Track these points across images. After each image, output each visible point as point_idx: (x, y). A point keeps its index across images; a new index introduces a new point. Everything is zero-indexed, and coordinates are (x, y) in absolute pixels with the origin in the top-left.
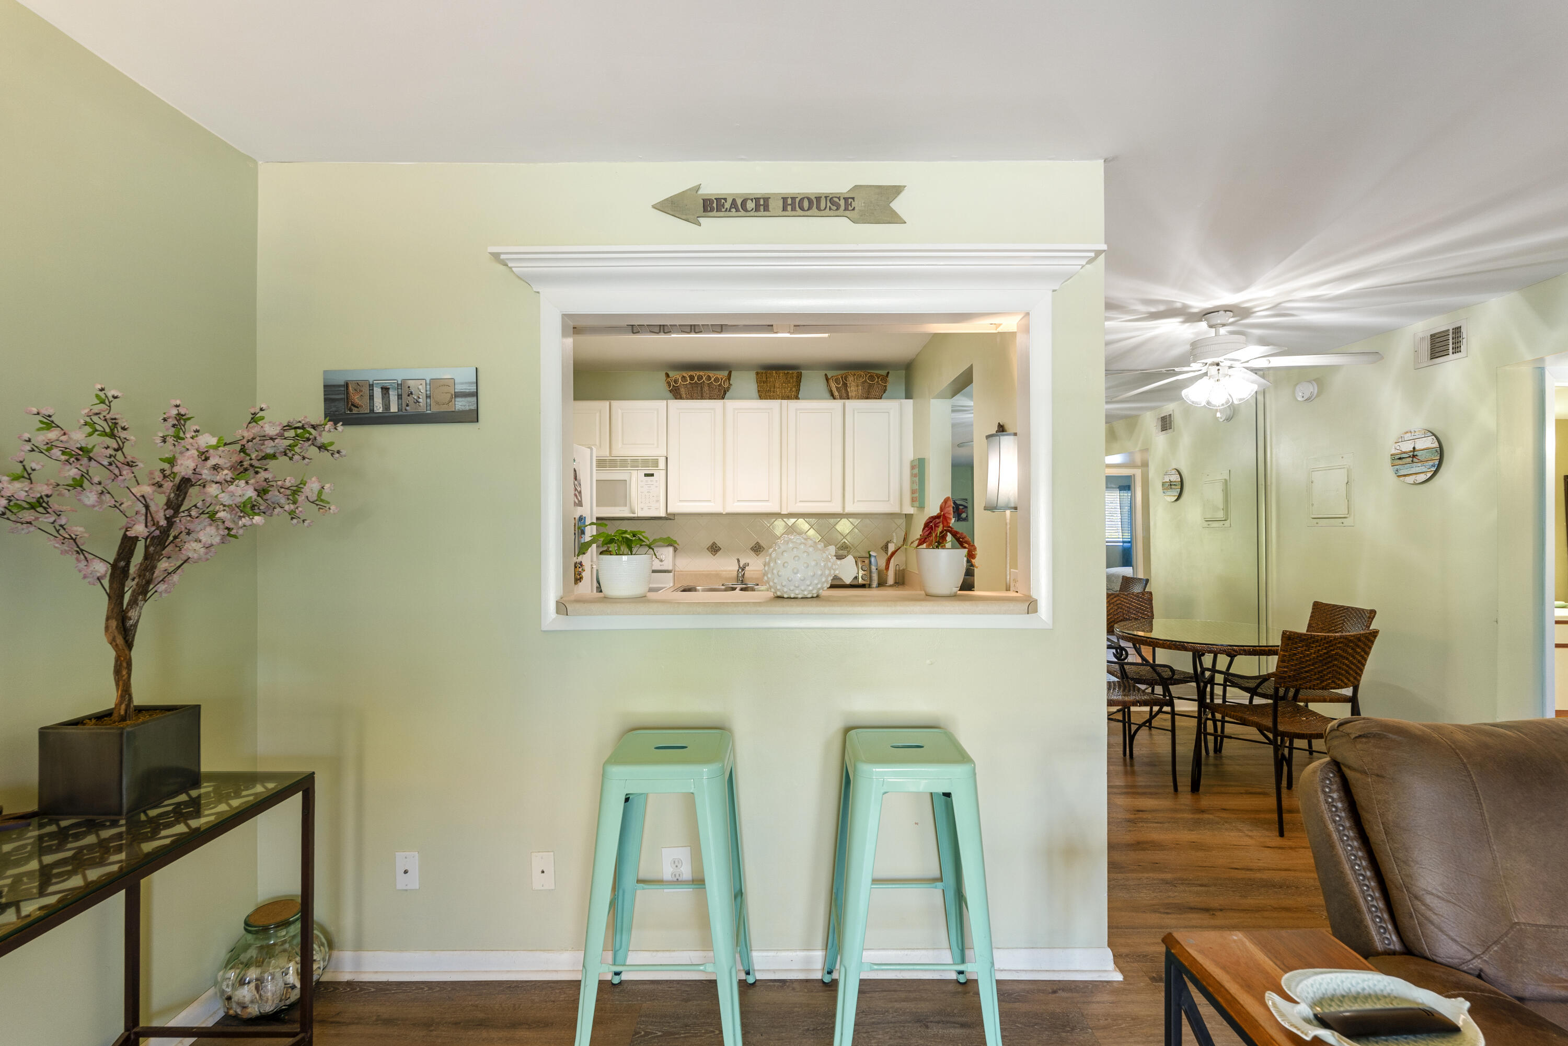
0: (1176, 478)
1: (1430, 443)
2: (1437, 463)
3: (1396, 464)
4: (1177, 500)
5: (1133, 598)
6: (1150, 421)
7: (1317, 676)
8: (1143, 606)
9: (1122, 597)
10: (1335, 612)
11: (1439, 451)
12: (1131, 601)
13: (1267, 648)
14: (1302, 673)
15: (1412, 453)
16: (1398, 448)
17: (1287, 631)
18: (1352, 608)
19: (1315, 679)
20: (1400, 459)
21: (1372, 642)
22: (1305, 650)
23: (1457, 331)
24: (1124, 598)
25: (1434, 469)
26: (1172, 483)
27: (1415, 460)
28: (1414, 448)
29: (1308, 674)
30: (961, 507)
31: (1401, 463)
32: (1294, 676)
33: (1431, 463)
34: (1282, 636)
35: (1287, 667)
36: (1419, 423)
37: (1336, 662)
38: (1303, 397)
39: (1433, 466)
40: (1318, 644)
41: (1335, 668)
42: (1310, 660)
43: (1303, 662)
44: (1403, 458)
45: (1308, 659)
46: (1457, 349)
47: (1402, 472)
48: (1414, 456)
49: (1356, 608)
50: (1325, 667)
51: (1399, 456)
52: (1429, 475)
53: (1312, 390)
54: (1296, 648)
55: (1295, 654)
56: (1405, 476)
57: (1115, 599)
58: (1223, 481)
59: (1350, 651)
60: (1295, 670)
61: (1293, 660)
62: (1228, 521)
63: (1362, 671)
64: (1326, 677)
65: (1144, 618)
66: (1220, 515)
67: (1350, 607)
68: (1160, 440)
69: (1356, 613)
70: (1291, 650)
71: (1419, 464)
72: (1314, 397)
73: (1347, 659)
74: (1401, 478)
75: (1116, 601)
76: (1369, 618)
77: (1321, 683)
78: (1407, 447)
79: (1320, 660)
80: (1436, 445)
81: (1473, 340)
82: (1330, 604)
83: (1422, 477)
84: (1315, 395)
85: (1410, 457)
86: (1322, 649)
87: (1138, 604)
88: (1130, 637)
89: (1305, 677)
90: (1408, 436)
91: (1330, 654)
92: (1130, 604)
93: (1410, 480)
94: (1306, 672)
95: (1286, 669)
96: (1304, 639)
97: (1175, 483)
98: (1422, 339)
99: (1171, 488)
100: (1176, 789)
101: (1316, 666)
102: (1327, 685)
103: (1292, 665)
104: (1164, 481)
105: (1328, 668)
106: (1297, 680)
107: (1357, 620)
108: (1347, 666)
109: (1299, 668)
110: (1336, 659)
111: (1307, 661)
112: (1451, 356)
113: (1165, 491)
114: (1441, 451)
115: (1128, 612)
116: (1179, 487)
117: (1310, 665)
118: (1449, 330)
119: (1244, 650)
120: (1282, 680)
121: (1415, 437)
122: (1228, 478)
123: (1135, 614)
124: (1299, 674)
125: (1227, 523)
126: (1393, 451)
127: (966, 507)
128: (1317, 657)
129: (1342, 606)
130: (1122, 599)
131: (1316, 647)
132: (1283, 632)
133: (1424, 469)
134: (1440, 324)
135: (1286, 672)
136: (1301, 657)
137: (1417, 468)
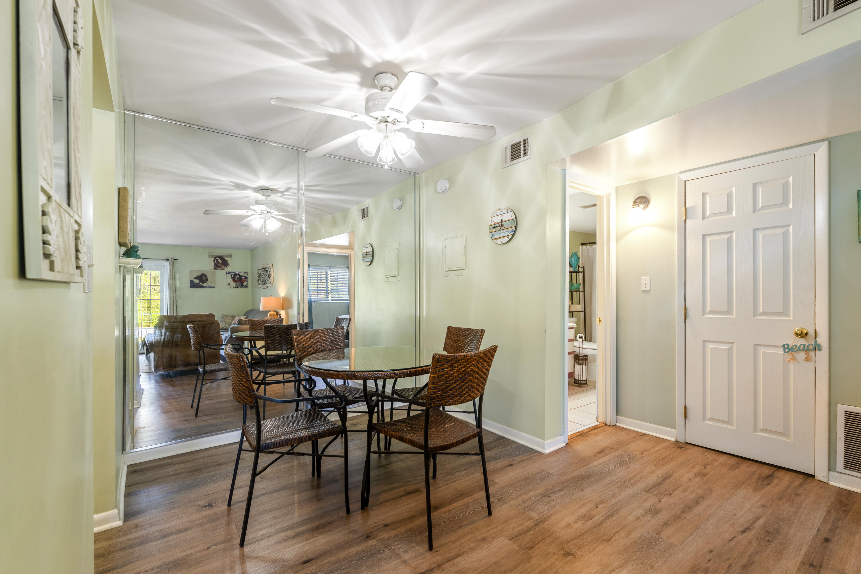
0: (369, 250)
1: (509, 216)
2: (514, 229)
3: (492, 231)
4: (370, 264)
5: (330, 333)
6: (355, 212)
7: (458, 392)
8: (337, 339)
9: (321, 333)
10: (460, 333)
11: (515, 221)
12: (328, 335)
13: (420, 369)
14: (447, 392)
15: (500, 224)
16: (493, 220)
17: (436, 354)
18: (470, 329)
19: (456, 396)
20: (494, 227)
21: (493, 356)
22: (450, 371)
23: (526, 142)
24: (323, 333)
25: (512, 233)
26: (368, 253)
27: (502, 228)
28: (502, 220)
29: (451, 392)
30: (243, 278)
31: (495, 231)
32: (441, 395)
33: (511, 229)
34: (433, 359)
35: (436, 388)
36: (504, 205)
37: (471, 378)
38: (441, 190)
39: (512, 231)
40: (459, 363)
41: (470, 383)
42: (453, 379)
43: (448, 381)
44: (496, 227)
45: (451, 378)
46: (525, 154)
47: (495, 237)
48: (502, 225)
49: (473, 329)
50: (463, 383)
51: (493, 226)
52: (510, 237)
53: (446, 185)
54: (443, 369)
55: (442, 375)
56: (496, 239)
57: (315, 334)
58: (396, 250)
59: (480, 366)
60: (442, 390)
61: (440, 380)
62: (399, 276)
63: (486, 380)
64: (465, 392)
65: (338, 348)
66: (394, 273)
67: (469, 329)
68: (361, 224)
69: (472, 332)
70: (439, 371)
71: (505, 231)
72: (447, 190)
73: (478, 373)
74: (495, 241)
75: (315, 336)
76: (481, 335)
77: (460, 398)
78: (498, 220)
79: (460, 378)
80: (514, 217)
81: (534, 148)
82: (457, 328)
83: (506, 239)
84: (448, 188)
85: (499, 226)
86: (462, 368)
87: (333, 337)
88: (311, 371)
89: (449, 395)
90: (498, 213)
91: (467, 371)
92: (327, 338)
93: (499, 241)
94: (450, 390)
95: (435, 390)
96: (449, 361)
97: (369, 253)
98: (506, 148)
99: (367, 257)
100: (348, 512)
101: (458, 383)
102: (464, 399)
103: (440, 386)
104: (363, 252)
105: (465, 384)
106: (443, 399)
107: (473, 338)
108: (478, 379)
109: (445, 388)
110: (471, 375)
111: (451, 380)
112: (522, 158)
113: (364, 259)
114: (516, 221)
115: (325, 344)
116: (371, 255)
117: (453, 383)
118: (521, 141)
119: (403, 373)
120: (432, 401)
121: (502, 213)
122: (398, 247)
123: (331, 346)
124: (444, 393)
125: (398, 278)
126: (491, 223)
127: (246, 278)
128: (458, 375)
129: (464, 329)
130: (321, 334)
131: (458, 366)
132: (433, 356)
133: (507, 234)
134: (516, 138)
135: (435, 392)
136: (446, 377)
137: (504, 233)
